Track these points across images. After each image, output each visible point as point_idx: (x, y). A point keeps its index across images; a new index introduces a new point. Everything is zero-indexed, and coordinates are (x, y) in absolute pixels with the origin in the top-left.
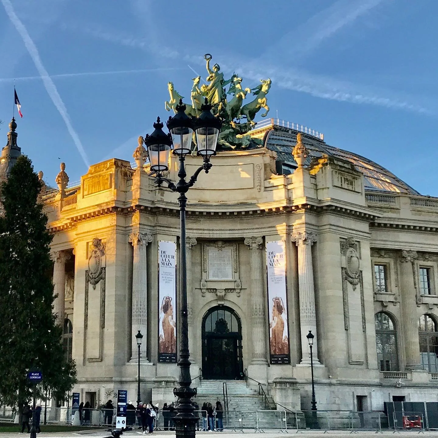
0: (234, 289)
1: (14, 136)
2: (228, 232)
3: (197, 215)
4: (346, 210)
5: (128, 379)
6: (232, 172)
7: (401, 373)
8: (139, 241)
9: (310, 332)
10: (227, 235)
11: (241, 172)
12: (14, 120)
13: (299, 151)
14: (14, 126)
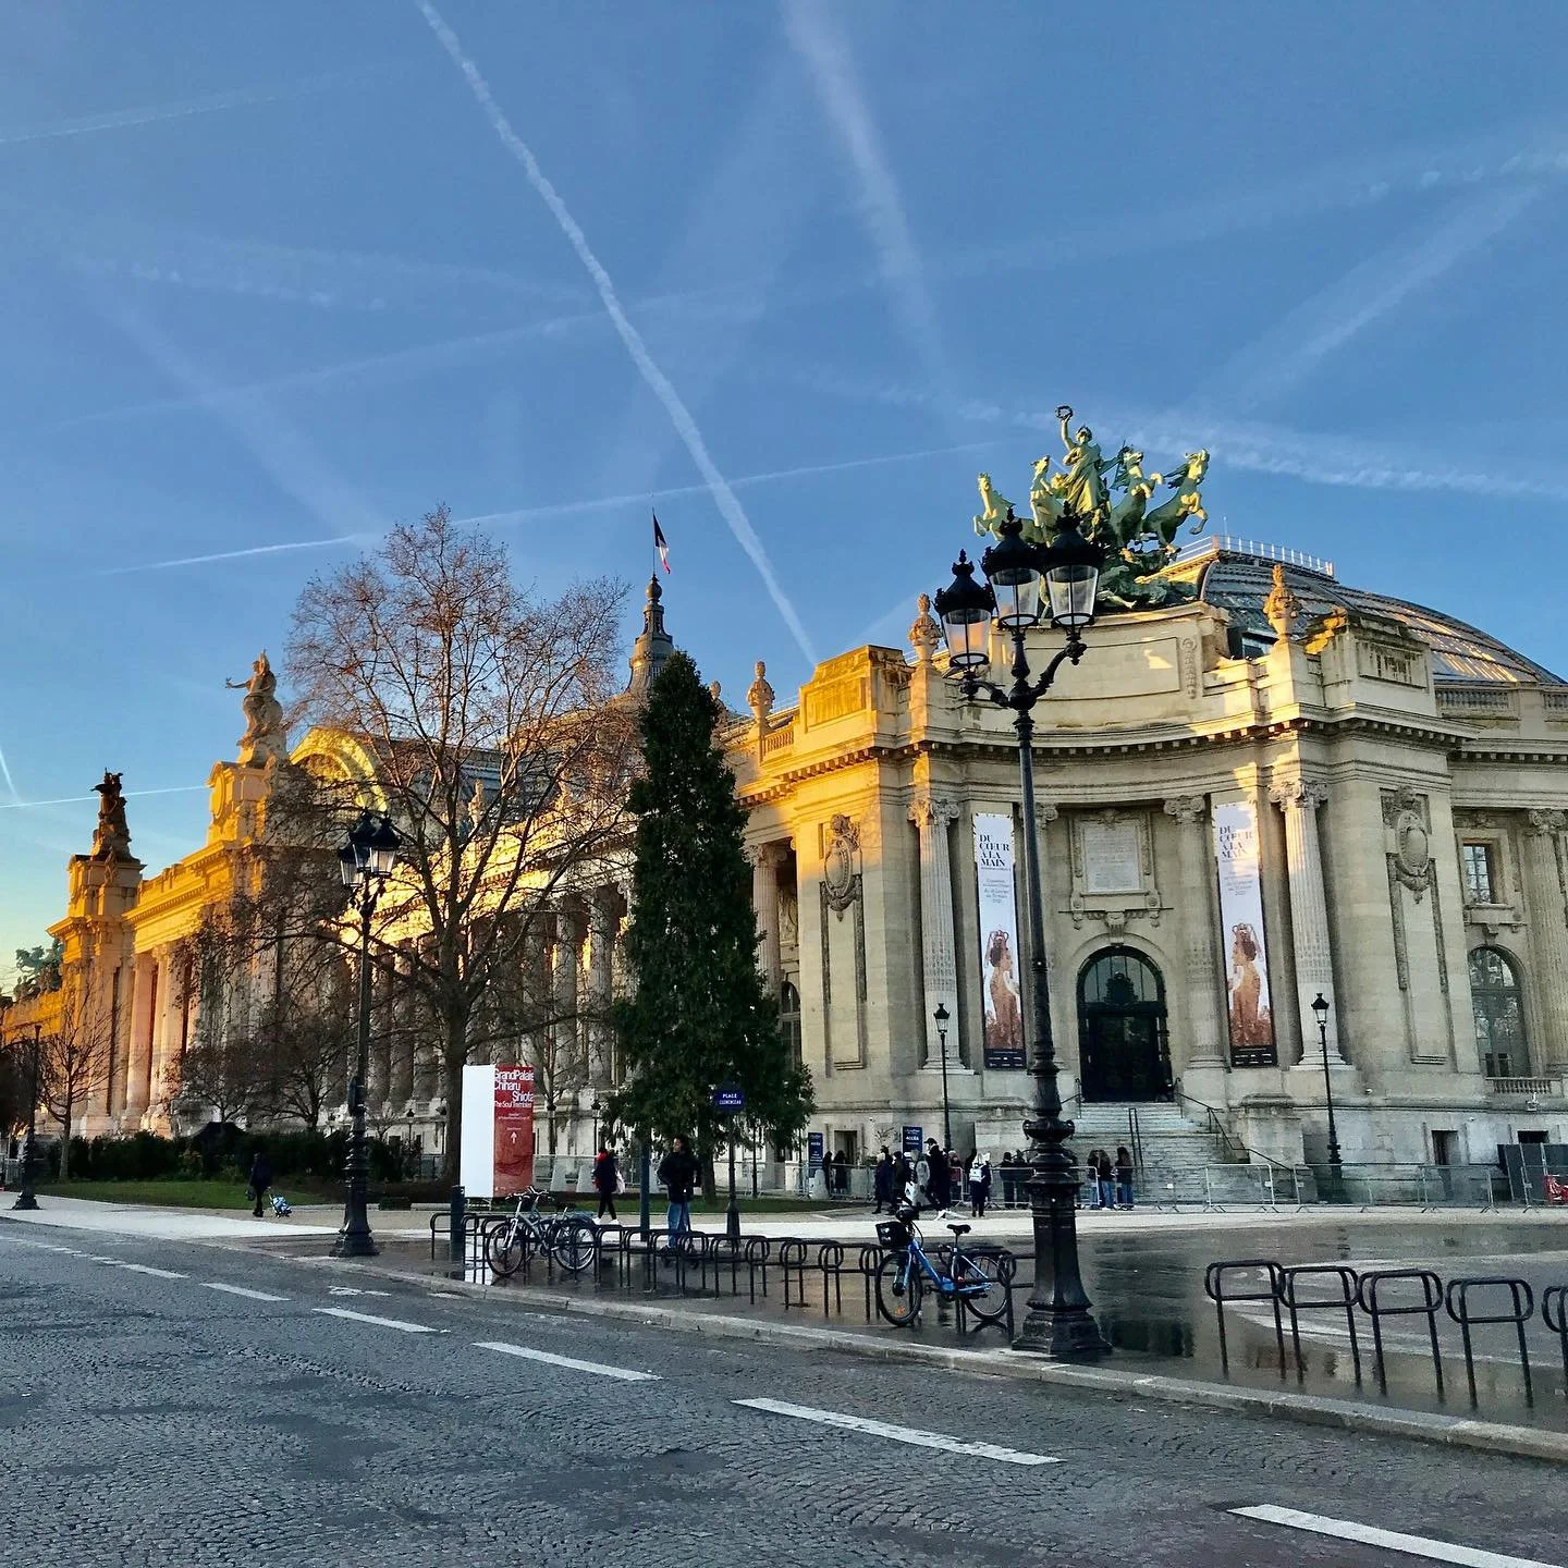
0: (1146, 910)
1: (657, 613)
2: (1127, 788)
3: (1056, 757)
4: (1393, 727)
5: (922, 1104)
6: (1129, 658)
7: (1535, 1081)
8: (930, 816)
9: (1320, 995)
10: (1124, 795)
11: (1150, 658)
12: (655, 580)
13: (1278, 604)
14: (656, 592)
